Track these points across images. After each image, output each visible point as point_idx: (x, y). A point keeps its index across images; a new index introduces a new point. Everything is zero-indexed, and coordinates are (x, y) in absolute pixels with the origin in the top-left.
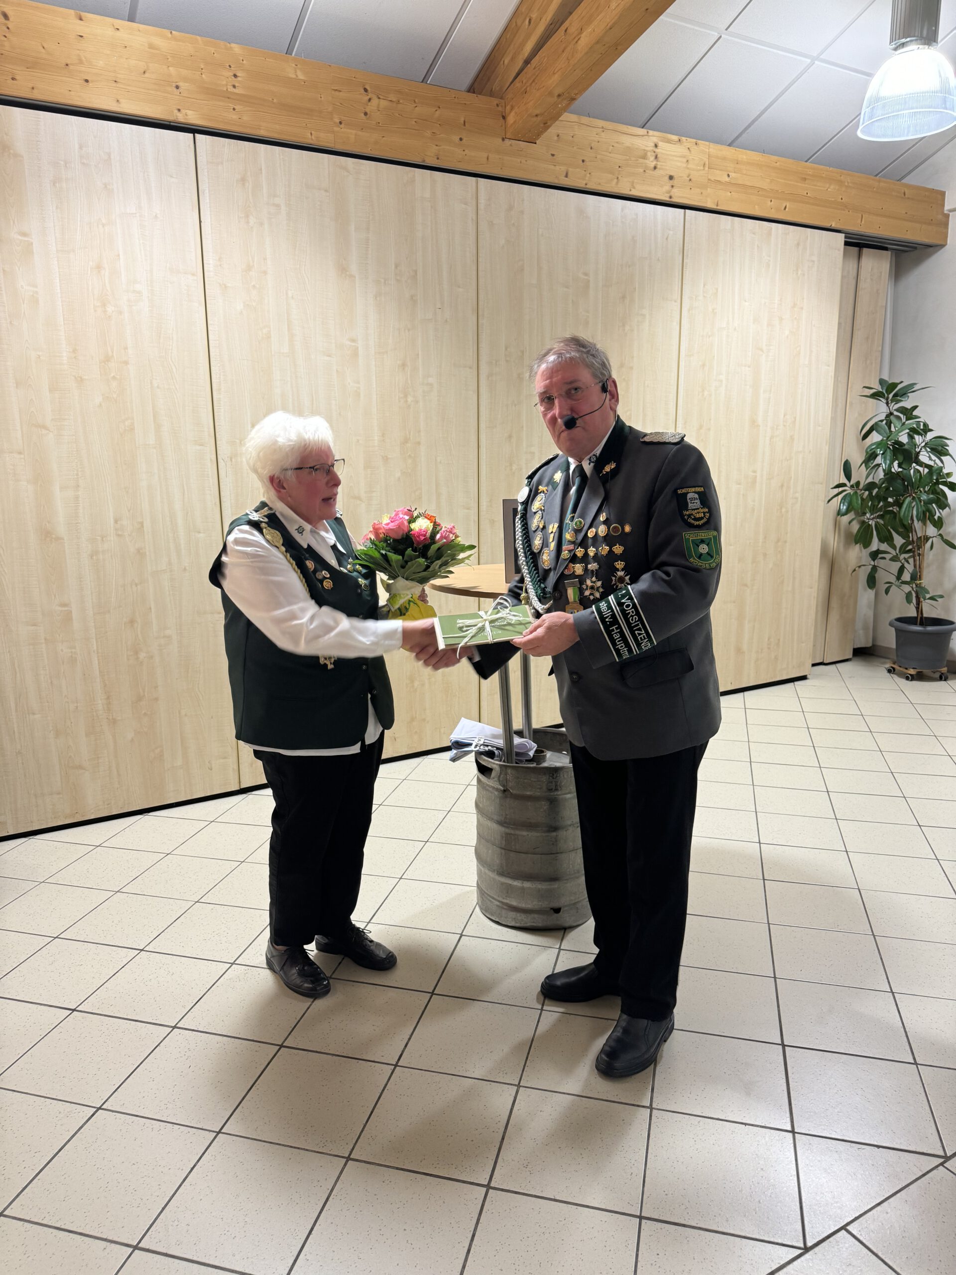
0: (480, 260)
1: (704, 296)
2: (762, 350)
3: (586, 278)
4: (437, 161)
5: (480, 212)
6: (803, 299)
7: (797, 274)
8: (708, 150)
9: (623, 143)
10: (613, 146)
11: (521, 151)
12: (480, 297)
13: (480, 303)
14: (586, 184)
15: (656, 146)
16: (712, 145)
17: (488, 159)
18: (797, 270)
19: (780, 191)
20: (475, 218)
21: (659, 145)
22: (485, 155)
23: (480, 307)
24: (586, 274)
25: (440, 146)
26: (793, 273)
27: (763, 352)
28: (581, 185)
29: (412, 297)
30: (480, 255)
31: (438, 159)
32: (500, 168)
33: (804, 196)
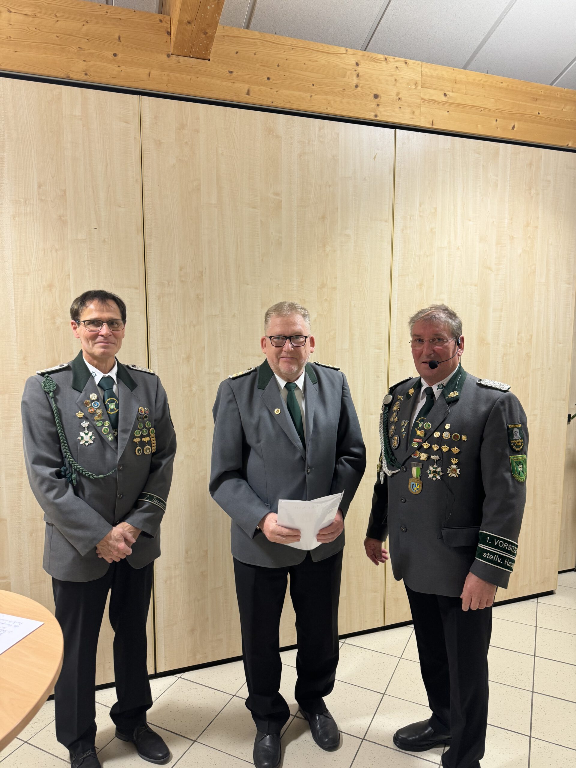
0: (145, 179)
1: (421, 216)
2: (490, 269)
3: (278, 198)
4: (85, 77)
5: (144, 131)
6: (538, 218)
7: (530, 193)
8: (420, 70)
9: (317, 61)
10: (305, 64)
11: (192, 67)
12: (145, 216)
13: (146, 223)
14: (272, 102)
15: (357, 64)
16: (425, 64)
17: (149, 75)
18: (530, 189)
19: (507, 111)
20: (138, 136)
21: (362, 64)
22: (147, 71)
23: (146, 227)
24: (277, 194)
25: (90, 62)
26: (525, 193)
27: (491, 270)
28: (266, 102)
29: (60, 217)
30: (145, 174)
31: (86, 74)
32: (166, 85)
33: (536, 116)
